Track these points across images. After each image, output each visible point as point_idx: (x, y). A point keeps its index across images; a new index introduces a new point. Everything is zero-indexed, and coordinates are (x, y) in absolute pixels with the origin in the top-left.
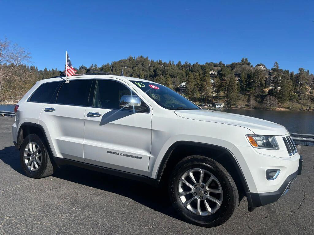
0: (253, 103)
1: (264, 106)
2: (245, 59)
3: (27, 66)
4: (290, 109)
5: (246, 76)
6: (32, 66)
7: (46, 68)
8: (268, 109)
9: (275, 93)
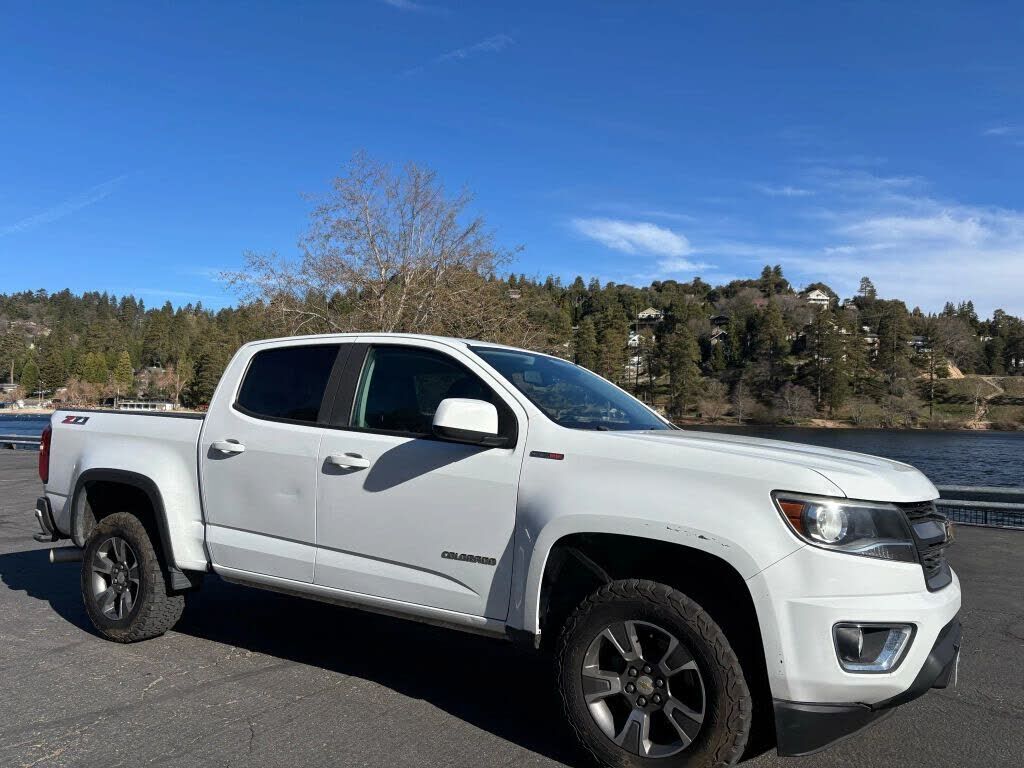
0: (746, 404)
1: (776, 413)
2: (772, 269)
3: (110, 296)
4: (854, 424)
5: (744, 324)
6: (128, 296)
7: (169, 303)
8: (788, 423)
9: (809, 374)
